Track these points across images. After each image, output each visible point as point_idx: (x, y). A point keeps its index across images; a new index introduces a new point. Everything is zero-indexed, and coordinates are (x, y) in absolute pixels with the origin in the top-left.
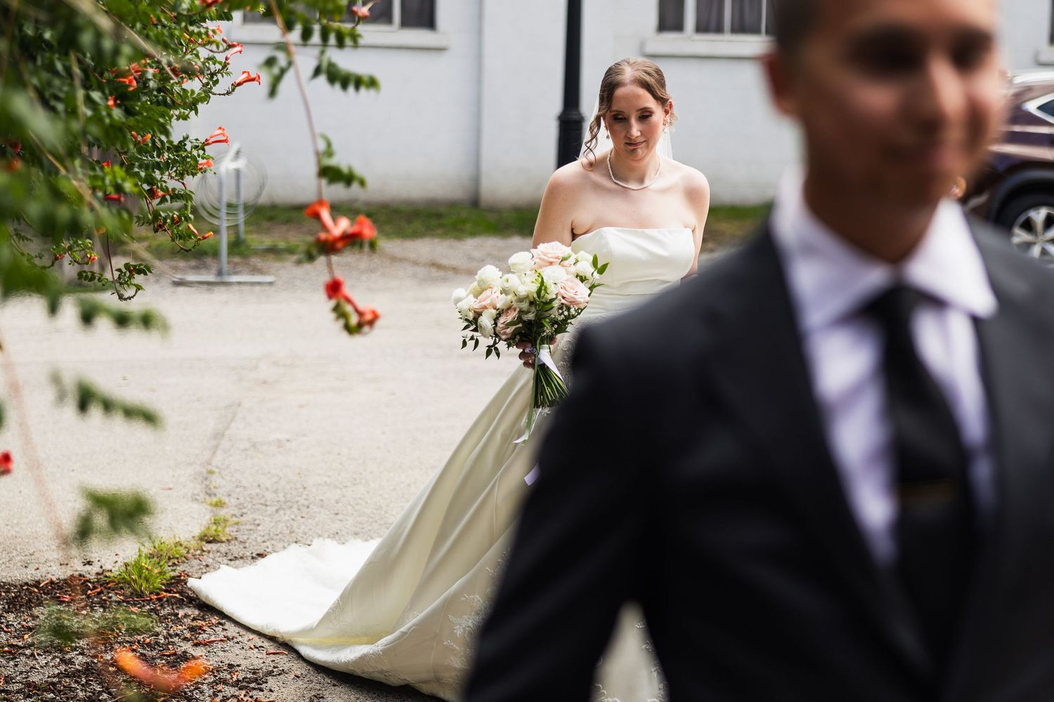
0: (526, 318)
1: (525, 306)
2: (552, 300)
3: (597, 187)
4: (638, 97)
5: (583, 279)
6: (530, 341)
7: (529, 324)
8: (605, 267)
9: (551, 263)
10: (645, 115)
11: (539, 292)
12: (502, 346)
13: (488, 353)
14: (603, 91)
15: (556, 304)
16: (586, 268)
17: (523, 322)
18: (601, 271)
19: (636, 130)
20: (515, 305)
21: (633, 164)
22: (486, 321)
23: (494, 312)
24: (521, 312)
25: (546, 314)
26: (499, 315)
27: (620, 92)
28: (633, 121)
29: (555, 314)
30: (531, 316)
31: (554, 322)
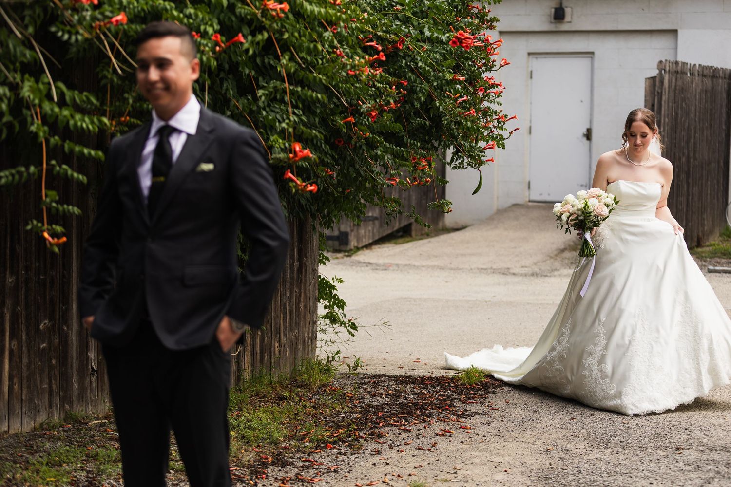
0: (580, 218)
1: (580, 213)
2: (591, 212)
3: (619, 163)
4: (642, 127)
5: (607, 206)
6: (581, 228)
7: (581, 221)
8: (618, 201)
9: (594, 197)
10: (644, 136)
11: (584, 208)
12: (572, 229)
13: (566, 231)
14: (627, 123)
15: (592, 214)
16: (610, 201)
17: (579, 220)
18: (616, 203)
19: (639, 141)
20: (576, 212)
21: (636, 154)
22: (564, 218)
23: (568, 214)
24: (578, 215)
25: (588, 218)
26: (571, 215)
27: (634, 124)
28: (639, 137)
29: (592, 218)
30: (582, 218)
31: (592, 221)
